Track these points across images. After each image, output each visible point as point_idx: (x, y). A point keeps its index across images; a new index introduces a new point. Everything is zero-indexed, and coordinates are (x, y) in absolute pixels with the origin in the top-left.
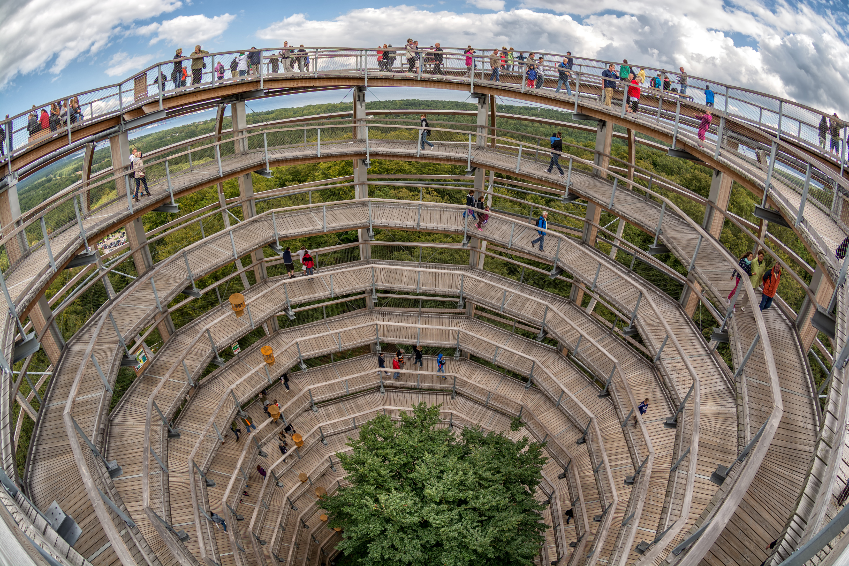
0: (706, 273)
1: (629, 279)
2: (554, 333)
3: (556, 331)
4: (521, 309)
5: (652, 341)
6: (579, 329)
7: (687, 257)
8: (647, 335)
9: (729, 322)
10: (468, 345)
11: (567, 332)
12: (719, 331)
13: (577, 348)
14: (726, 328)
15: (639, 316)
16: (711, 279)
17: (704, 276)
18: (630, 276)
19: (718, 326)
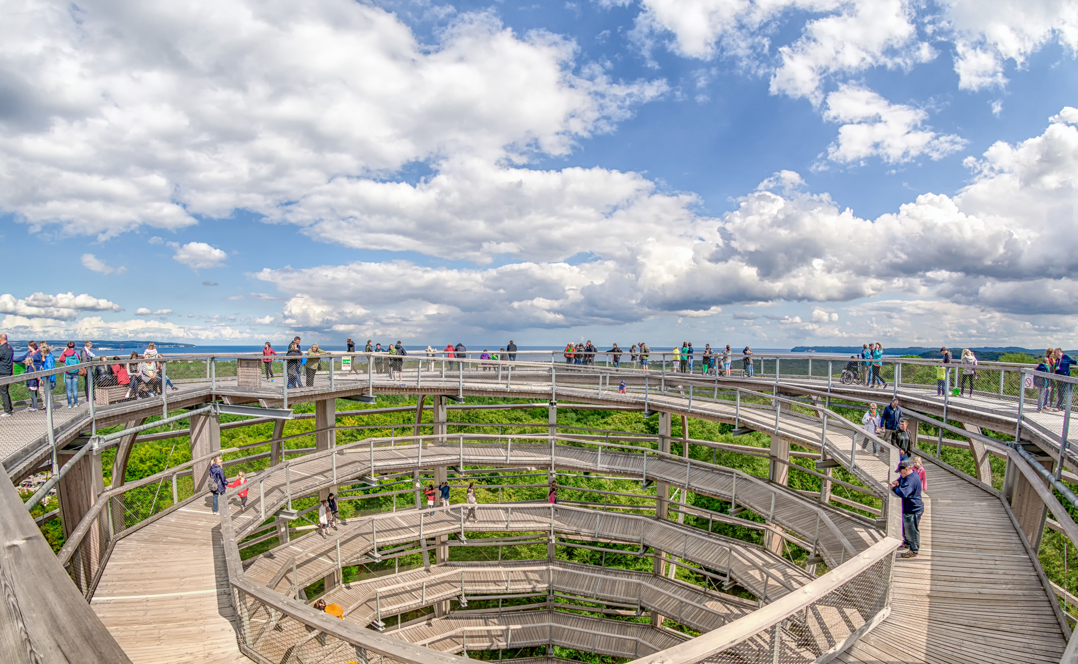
0: (784, 518)
1: (712, 540)
2: (652, 607)
3: (653, 605)
4: (612, 592)
5: (754, 585)
6: (676, 596)
7: (764, 511)
8: (746, 582)
9: (818, 548)
10: (561, 639)
11: (664, 603)
12: (812, 556)
13: (680, 615)
14: (817, 553)
15: (733, 569)
16: (790, 521)
17: (784, 521)
18: (711, 537)
19: (808, 553)
